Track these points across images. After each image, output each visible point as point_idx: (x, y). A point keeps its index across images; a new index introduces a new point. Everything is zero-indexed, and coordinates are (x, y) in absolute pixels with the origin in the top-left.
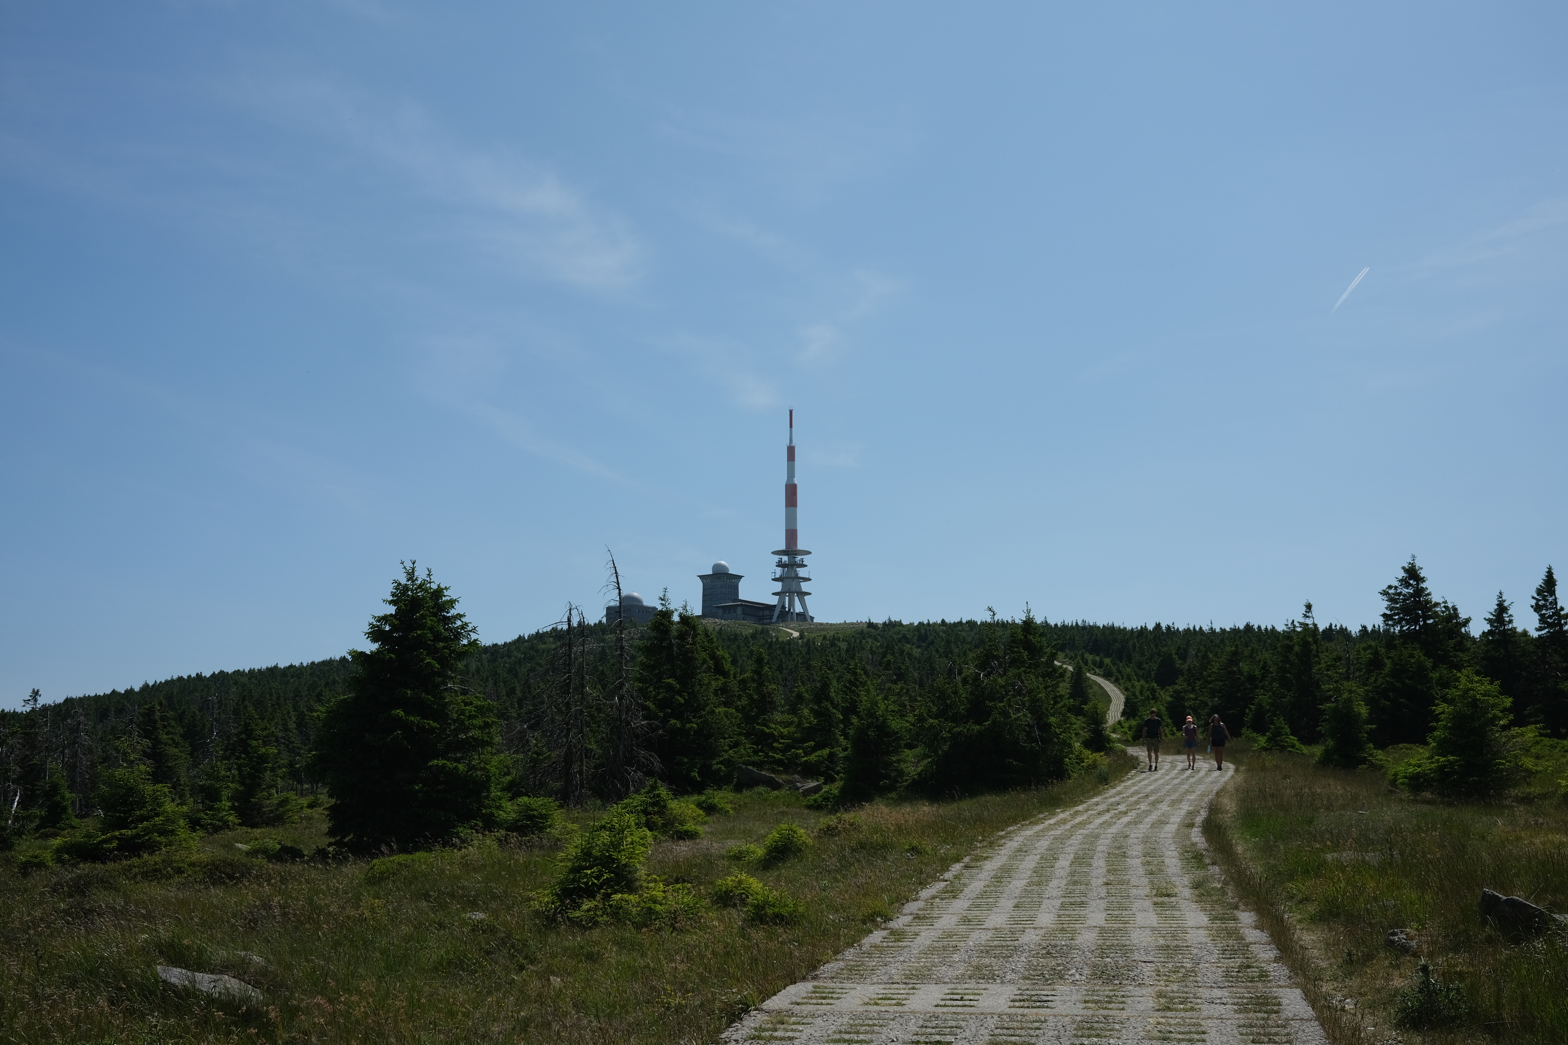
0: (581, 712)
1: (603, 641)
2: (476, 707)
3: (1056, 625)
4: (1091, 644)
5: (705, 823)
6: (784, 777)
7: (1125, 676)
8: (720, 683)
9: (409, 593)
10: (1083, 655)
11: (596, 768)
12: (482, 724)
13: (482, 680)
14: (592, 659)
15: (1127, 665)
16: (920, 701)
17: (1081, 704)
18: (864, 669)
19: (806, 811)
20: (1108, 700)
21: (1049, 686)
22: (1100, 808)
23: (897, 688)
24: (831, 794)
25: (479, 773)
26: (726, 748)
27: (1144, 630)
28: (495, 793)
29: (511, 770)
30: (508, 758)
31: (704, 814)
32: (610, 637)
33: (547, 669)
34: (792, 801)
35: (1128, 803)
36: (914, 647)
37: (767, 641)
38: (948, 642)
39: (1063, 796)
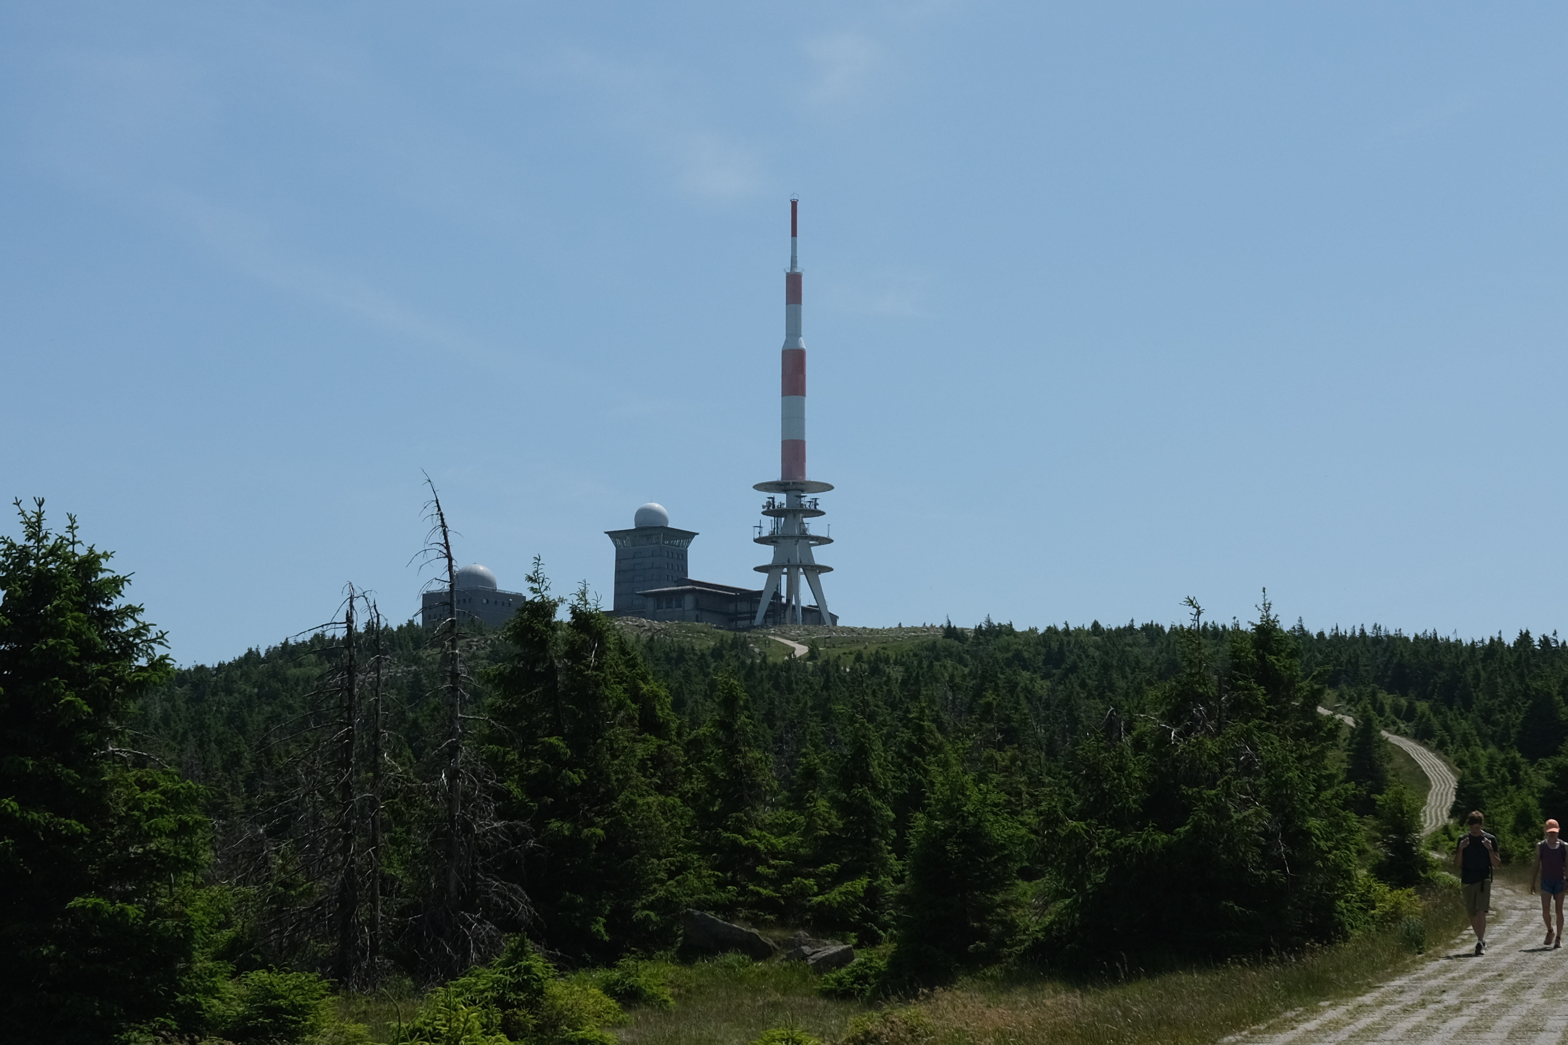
0: (373, 803)
1: (417, 660)
2: (163, 793)
3: (1321, 635)
4: (1390, 673)
5: (620, 1024)
6: (776, 933)
7: (1458, 737)
8: (653, 748)
9: (32, 563)
10: (1374, 694)
11: (402, 913)
12: (173, 825)
13: (174, 738)
14: (394, 697)
15: (1461, 714)
16: (1049, 785)
17: (1370, 792)
18: (937, 720)
19: (821, 1003)
20: (1423, 782)
21: (1306, 757)
22: (1408, 999)
23: (1003, 758)
24: (871, 968)
25: (169, 923)
26: (663, 875)
27: (1496, 646)
28: (202, 962)
29: (234, 918)
30: (228, 893)
31: (617, 1006)
32: (431, 654)
33: (305, 717)
34: (794, 982)
35: (1463, 989)
36: (1037, 676)
37: (743, 663)
38: (1106, 667)
39: (1334, 976)
